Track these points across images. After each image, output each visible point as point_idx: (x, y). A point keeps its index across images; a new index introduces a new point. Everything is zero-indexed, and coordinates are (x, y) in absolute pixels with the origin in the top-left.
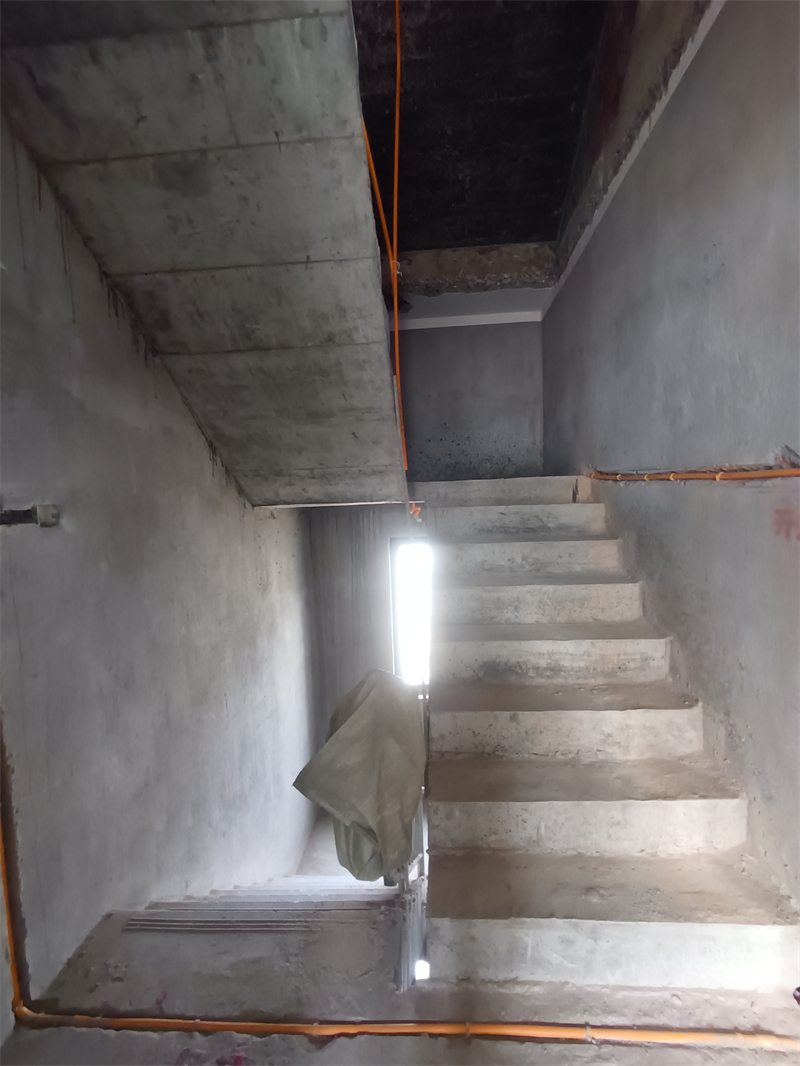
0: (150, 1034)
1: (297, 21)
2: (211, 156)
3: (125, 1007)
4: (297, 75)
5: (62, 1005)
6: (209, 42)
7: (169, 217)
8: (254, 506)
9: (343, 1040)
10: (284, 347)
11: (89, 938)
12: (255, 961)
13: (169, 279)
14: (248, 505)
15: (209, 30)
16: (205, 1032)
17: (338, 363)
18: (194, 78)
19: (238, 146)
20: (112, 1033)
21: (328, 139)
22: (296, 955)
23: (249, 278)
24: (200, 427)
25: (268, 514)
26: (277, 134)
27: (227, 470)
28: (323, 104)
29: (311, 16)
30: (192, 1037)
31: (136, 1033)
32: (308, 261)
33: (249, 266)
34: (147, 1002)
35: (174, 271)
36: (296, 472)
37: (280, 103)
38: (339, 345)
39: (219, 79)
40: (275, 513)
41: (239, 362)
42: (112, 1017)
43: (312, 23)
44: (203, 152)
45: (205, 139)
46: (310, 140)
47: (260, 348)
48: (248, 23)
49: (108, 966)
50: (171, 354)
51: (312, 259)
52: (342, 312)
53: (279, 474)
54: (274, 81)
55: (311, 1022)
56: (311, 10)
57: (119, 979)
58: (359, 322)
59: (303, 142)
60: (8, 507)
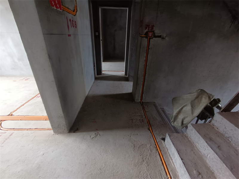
0: (143, 112)
3: (145, 109)
5: (143, 104)
11: (151, 102)
12: (156, 119)
20: (142, 109)
22: (160, 124)
30: (144, 116)
34: (146, 111)
49: (149, 105)
55: (151, 127)
57: (148, 107)
60: (156, 35)
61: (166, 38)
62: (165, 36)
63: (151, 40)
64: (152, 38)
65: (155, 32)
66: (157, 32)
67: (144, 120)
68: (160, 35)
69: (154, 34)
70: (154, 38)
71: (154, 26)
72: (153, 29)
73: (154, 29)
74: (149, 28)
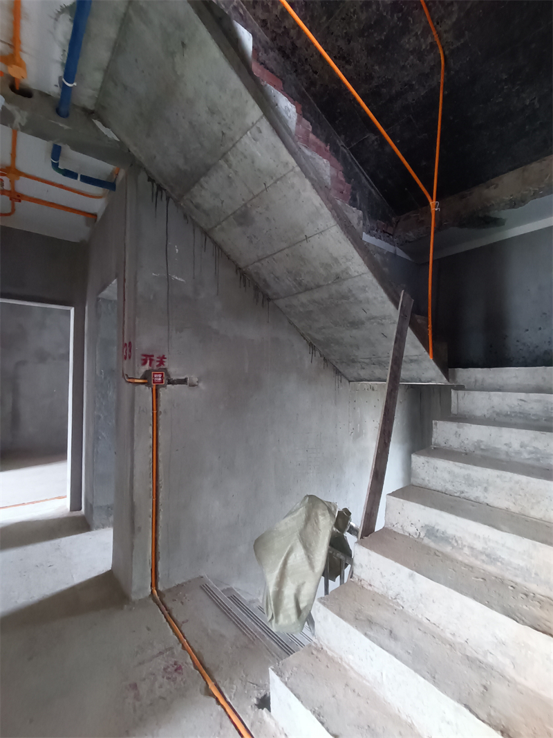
0: (171, 630)
1: (248, 133)
2: (249, 206)
3: (174, 615)
4: (260, 155)
5: (164, 599)
6: (227, 161)
7: (248, 237)
8: (350, 381)
9: (214, 700)
10: (319, 286)
11: (190, 581)
12: (222, 636)
13: (258, 264)
14: (345, 381)
15: (224, 156)
16: (183, 647)
17: (350, 291)
18: (229, 177)
19: (254, 197)
20: (165, 620)
21: (284, 175)
22: (237, 647)
23: (287, 255)
24: (302, 335)
25: (366, 387)
26: (265, 184)
27: (325, 359)
28: (274, 161)
29: (252, 127)
30: (178, 644)
31: (169, 626)
32: (307, 238)
33: (285, 249)
34: (180, 620)
35: (259, 260)
36: (363, 360)
37: (259, 170)
38: (344, 280)
39: (236, 172)
40: (376, 387)
41: (304, 298)
42: (169, 615)
43: (254, 130)
44: (245, 205)
45: (243, 200)
46: (278, 180)
47: (308, 289)
48: (234, 145)
49: (185, 596)
50: (276, 299)
51: (308, 236)
52: (336, 260)
53: (353, 361)
54: (253, 162)
55: (213, 680)
56: (251, 125)
57: (182, 603)
58: (349, 263)
59: (276, 182)
60: (174, 378)
61: (201, 385)
62: (195, 380)
63: (162, 392)
64: (164, 386)
65: (168, 370)
66: (175, 371)
67: (179, 663)
68: (183, 378)
69: (168, 375)
70: (168, 386)
71: (165, 358)
72: (163, 364)
73: (166, 364)
74: (153, 362)
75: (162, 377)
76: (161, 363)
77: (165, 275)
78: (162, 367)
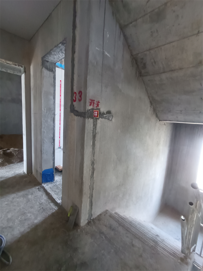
8: (160, 121)
14: (158, 120)
23: (173, 46)
24: (149, 97)
25: (163, 124)
27: (154, 110)
32: (198, 33)
33: (174, 41)
36: (175, 111)
40: (166, 123)
44: (166, 4)
47: (172, 70)
49: (105, 222)
50: (145, 76)
51: (200, 31)
63: (98, 122)
65: (101, 110)
70: (100, 119)
71: (99, 103)
73: (100, 106)
74: (94, 104)
75: (97, 113)
76: (98, 105)
77: (102, 50)
78: (98, 107)
